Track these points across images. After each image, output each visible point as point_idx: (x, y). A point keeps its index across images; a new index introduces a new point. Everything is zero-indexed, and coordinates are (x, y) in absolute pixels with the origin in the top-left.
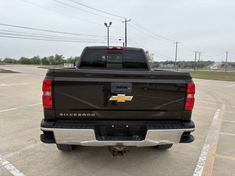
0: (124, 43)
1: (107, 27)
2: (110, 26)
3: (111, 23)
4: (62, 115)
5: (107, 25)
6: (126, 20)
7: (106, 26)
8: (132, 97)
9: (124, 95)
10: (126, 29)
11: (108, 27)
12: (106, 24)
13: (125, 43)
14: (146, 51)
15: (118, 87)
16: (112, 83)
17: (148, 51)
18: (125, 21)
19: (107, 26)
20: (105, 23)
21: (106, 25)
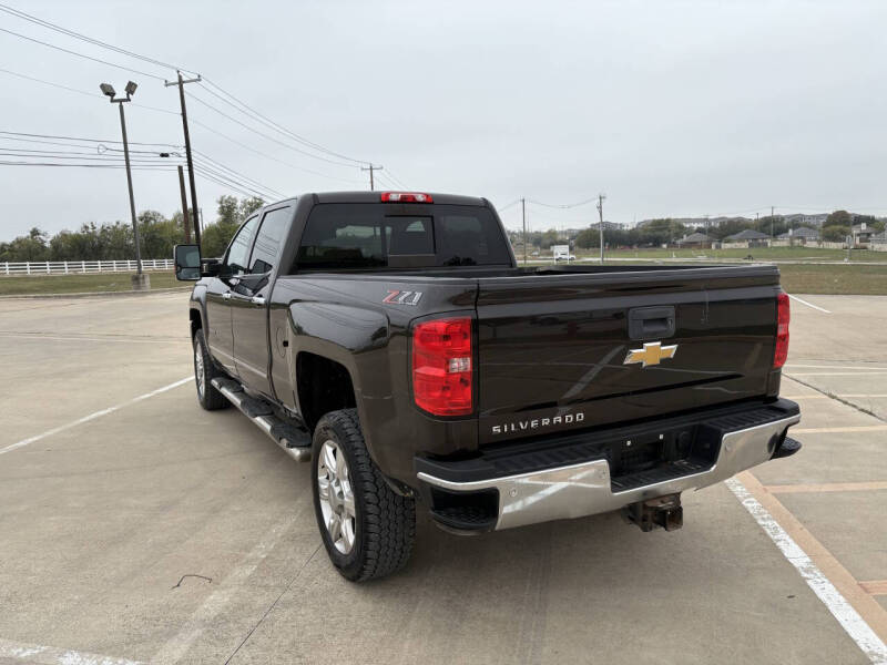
0: (180, 168)
1: (116, 101)
2: (129, 100)
3: (131, 88)
4: (499, 431)
5: (114, 94)
6: (180, 77)
7: (109, 97)
8: (674, 347)
9: (659, 343)
10: (184, 114)
11: (121, 101)
12: (108, 91)
13: (185, 168)
14: (255, 198)
15: (647, 322)
16: (631, 311)
17: (260, 200)
18: (177, 80)
19: (115, 98)
20: (103, 86)
21: (107, 94)
